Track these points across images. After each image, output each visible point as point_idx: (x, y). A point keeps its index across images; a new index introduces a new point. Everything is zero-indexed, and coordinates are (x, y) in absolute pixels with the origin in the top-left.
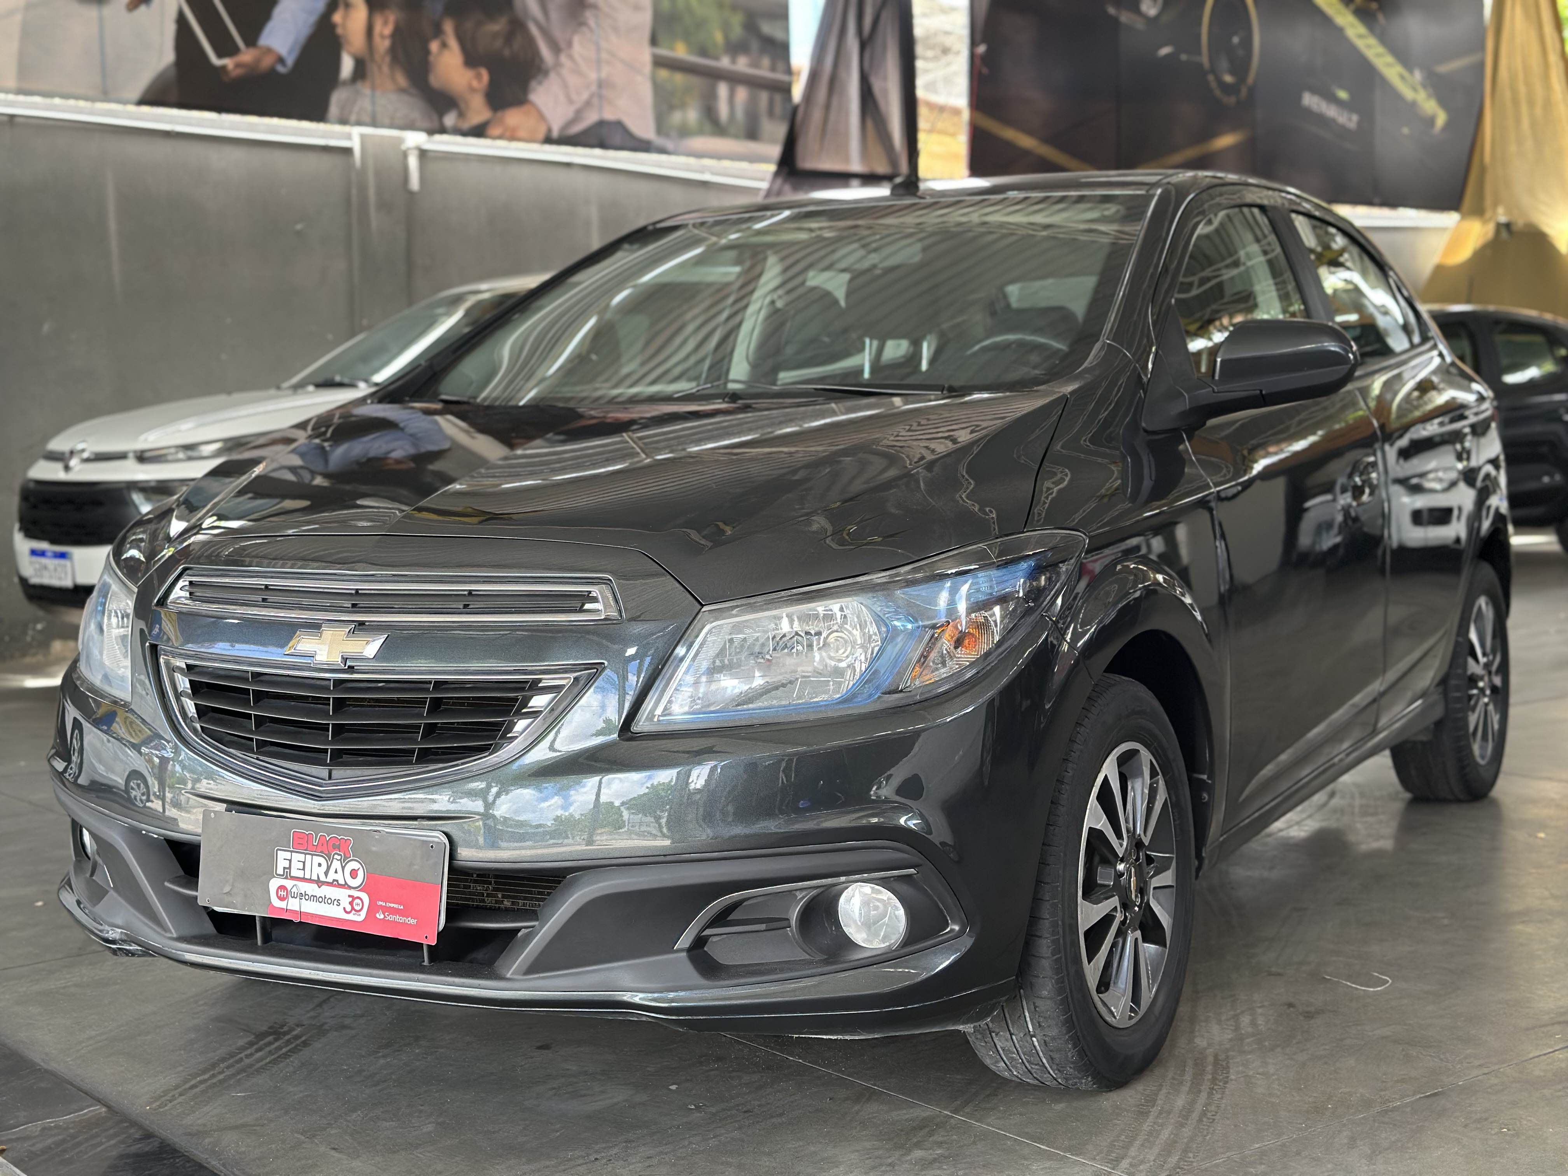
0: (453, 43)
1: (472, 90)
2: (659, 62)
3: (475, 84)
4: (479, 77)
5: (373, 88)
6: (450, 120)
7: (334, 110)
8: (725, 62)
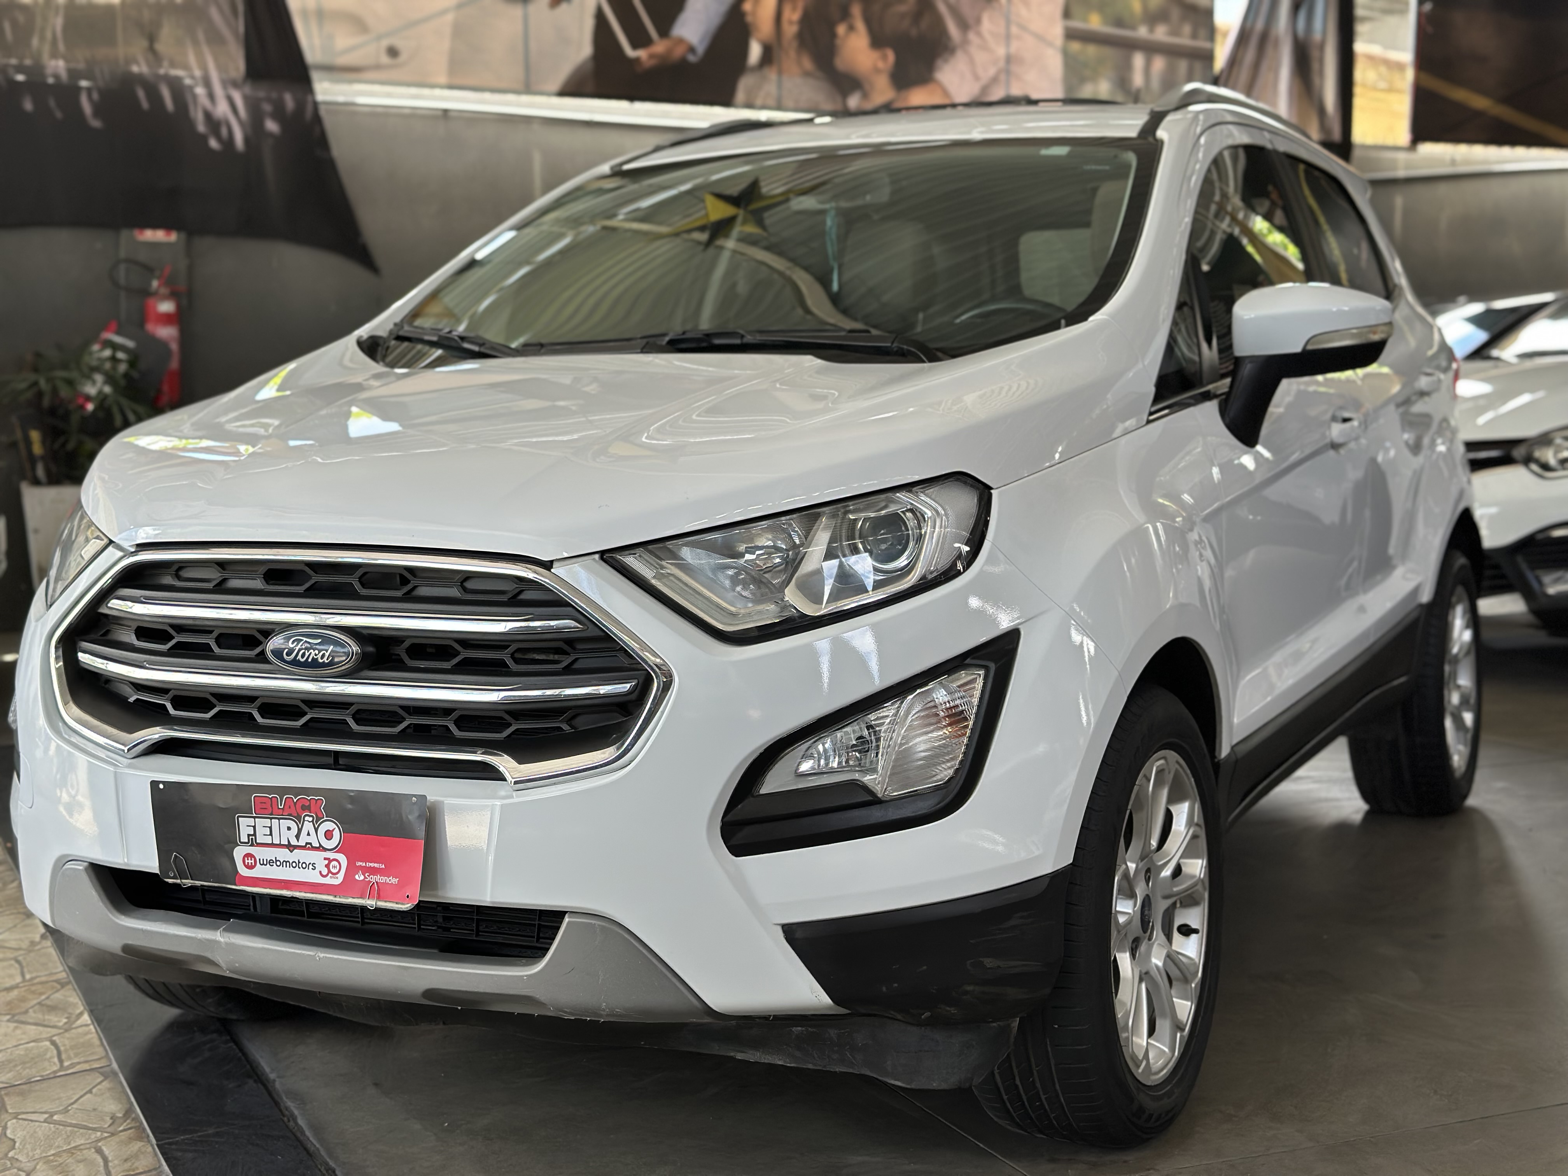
0: (860, 25)
1: (877, 71)
2: (1071, 35)
3: (881, 65)
4: (884, 58)
5: (780, 73)
6: (853, 102)
7: (740, 95)
8: (1142, 32)
